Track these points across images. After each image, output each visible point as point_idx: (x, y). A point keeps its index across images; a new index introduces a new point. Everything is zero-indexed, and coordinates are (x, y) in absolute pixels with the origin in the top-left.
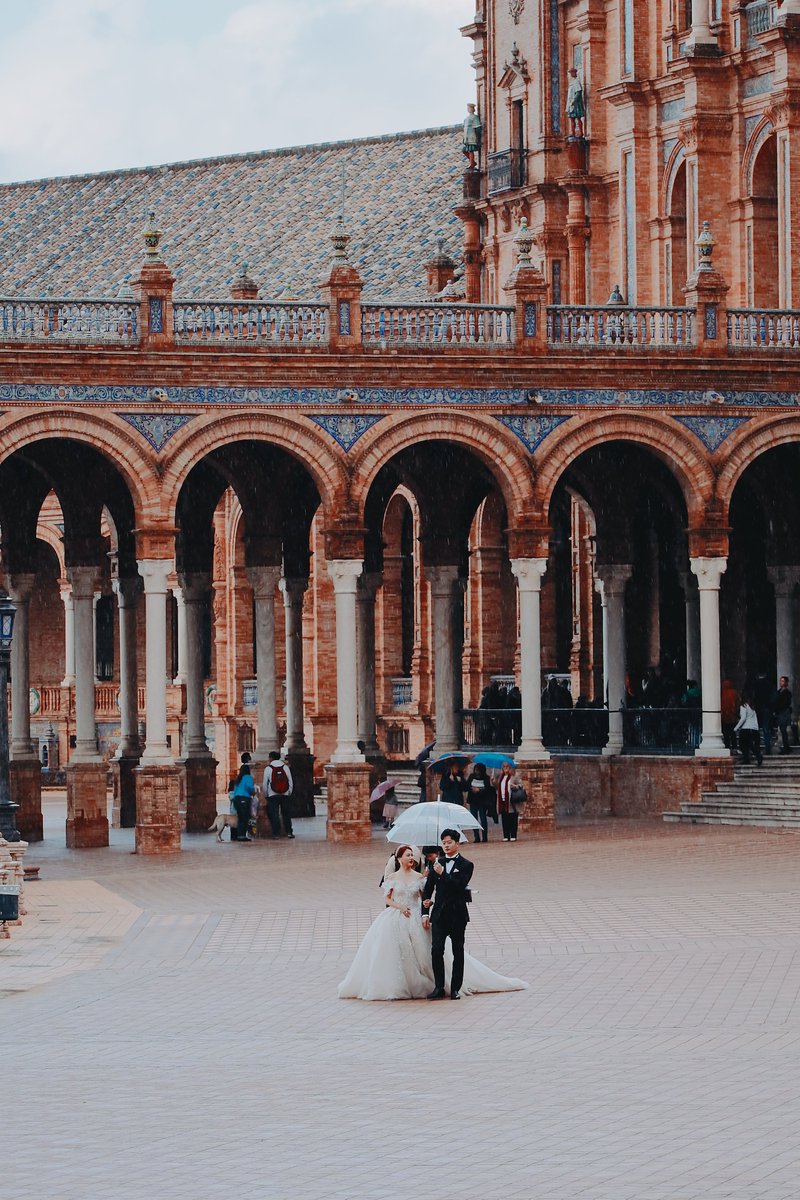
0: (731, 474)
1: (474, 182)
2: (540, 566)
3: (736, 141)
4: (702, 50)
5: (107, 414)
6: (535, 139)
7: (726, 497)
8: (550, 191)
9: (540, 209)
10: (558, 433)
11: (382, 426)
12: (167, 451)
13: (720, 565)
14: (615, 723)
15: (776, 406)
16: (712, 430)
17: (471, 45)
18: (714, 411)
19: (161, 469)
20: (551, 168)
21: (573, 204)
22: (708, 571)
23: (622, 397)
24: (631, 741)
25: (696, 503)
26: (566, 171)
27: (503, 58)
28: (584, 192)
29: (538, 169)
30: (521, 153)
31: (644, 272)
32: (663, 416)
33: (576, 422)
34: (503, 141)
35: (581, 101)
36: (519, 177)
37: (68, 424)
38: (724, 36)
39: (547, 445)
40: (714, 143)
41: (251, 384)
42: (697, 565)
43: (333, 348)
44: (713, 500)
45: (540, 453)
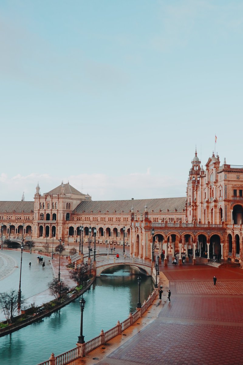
0: (210, 237)
1: (186, 204)
2: (195, 244)
3: (209, 208)
4: (207, 201)
5: (162, 232)
6: (191, 201)
7: (210, 239)
8: (193, 206)
9: (192, 207)
10: (197, 234)
11: (183, 233)
12: (167, 235)
13: (209, 244)
14: (200, 255)
15: (214, 232)
16: (209, 233)
17: (186, 193)
18: (209, 232)
19: (166, 236)
20: (193, 204)
21: (195, 207)
22: (208, 245)
23: (202, 231)
24: (202, 256)
25: (207, 239)
26: (194, 205)
27: (189, 195)
28: (195, 206)
29: (192, 204)
30: (190, 202)
31: (202, 217)
32: (205, 232)
33: (198, 233)
34: (189, 201)
35: (195, 199)
36: (190, 204)
37: (159, 233)
38: (209, 200)
39: (196, 234)
40: (208, 208)
41: (173, 230)
42: (207, 244)
43: (179, 227)
44: (209, 239)
45: (195, 235)
